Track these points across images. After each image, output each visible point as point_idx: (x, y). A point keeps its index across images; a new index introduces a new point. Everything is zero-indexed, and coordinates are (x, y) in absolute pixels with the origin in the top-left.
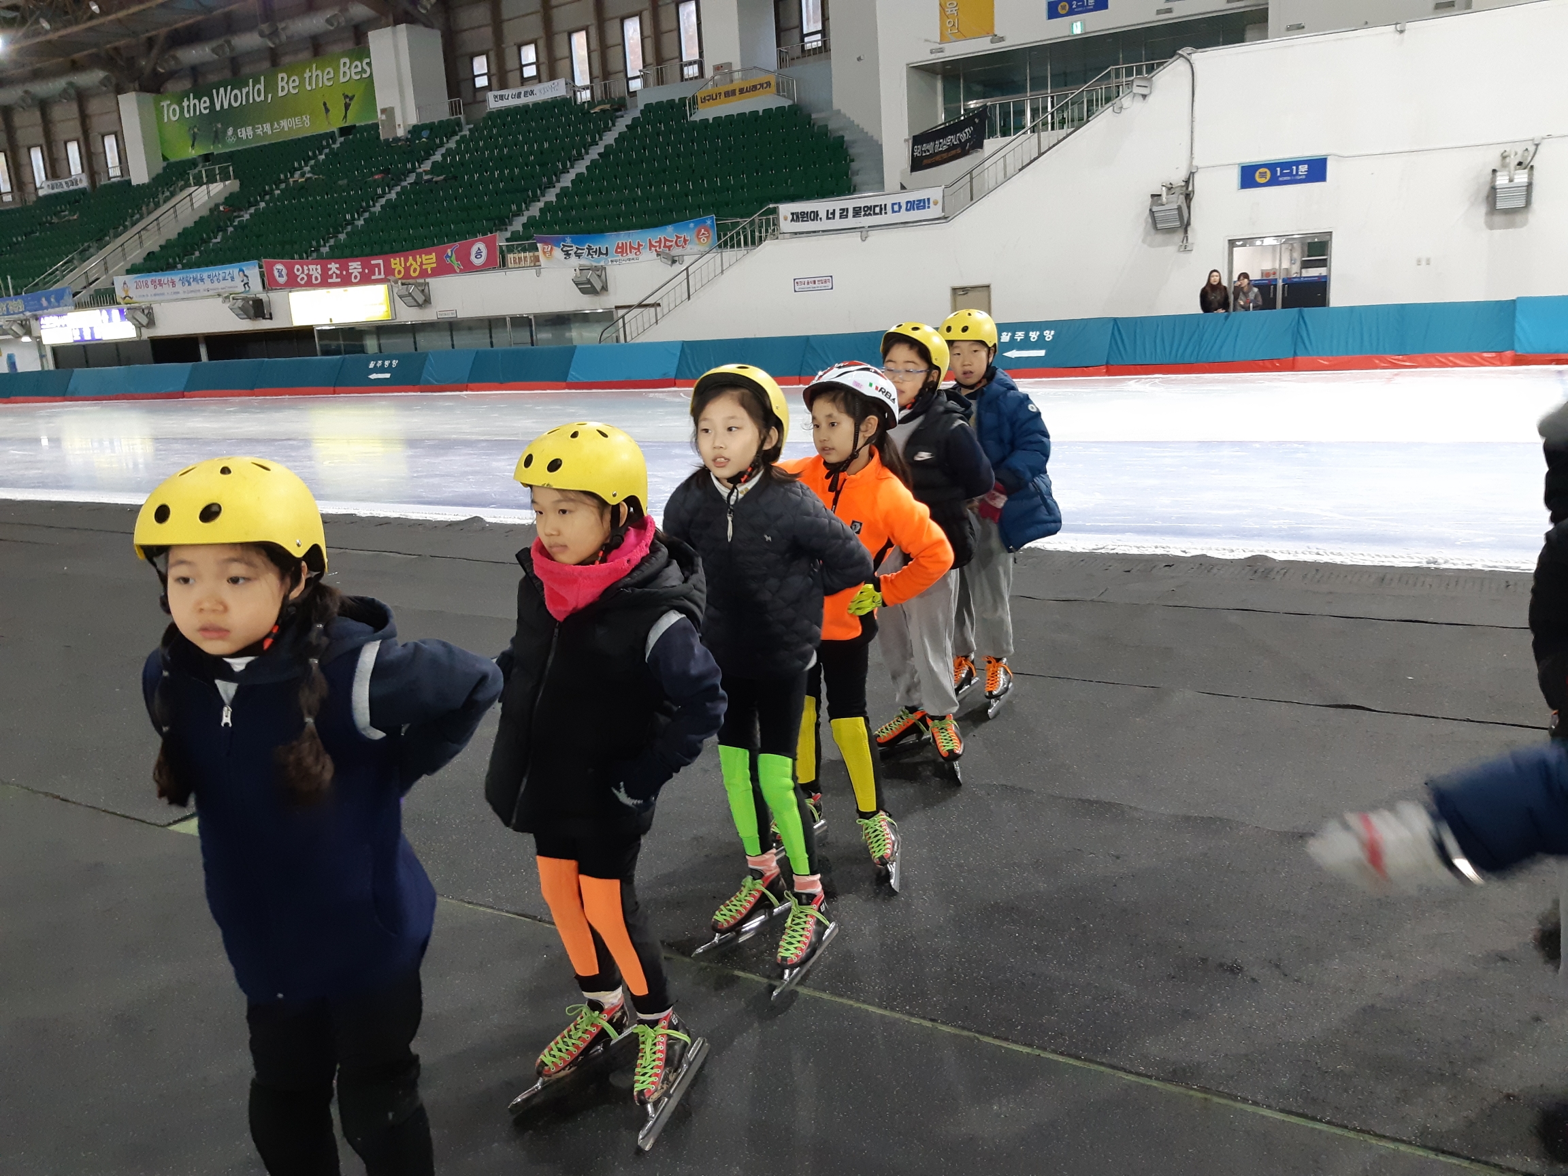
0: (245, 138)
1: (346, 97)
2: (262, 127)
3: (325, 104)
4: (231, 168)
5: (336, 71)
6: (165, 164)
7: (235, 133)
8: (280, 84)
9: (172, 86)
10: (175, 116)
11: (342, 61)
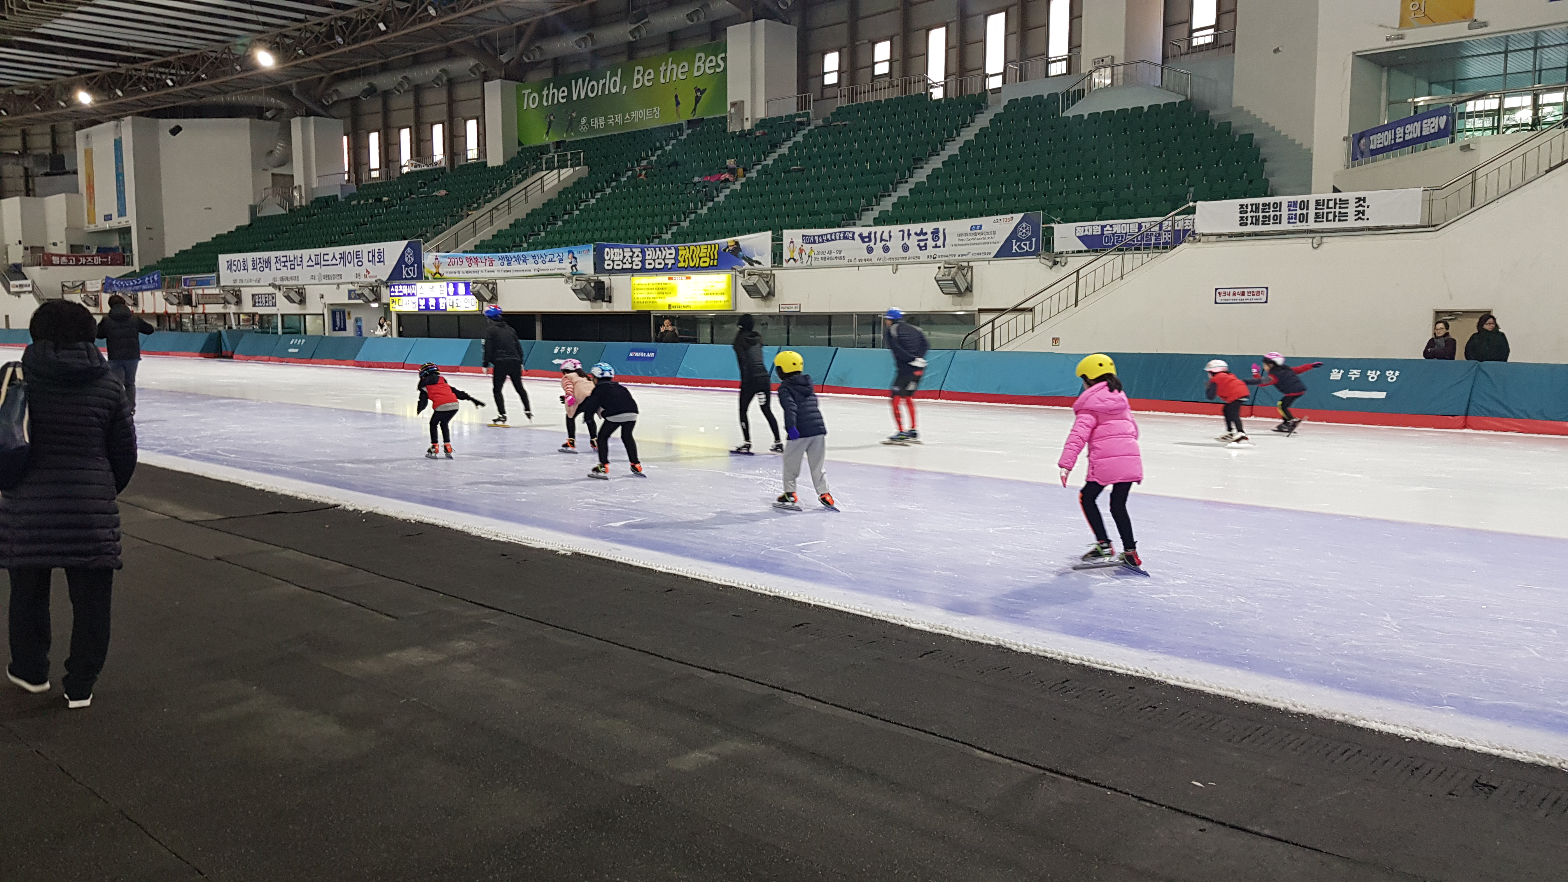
0: (596, 126)
1: (698, 90)
2: (615, 118)
3: (676, 96)
4: (582, 154)
5: (691, 64)
6: (520, 149)
7: (588, 122)
8: (636, 77)
9: (534, 77)
10: (533, 104)
11: (698, 55)
